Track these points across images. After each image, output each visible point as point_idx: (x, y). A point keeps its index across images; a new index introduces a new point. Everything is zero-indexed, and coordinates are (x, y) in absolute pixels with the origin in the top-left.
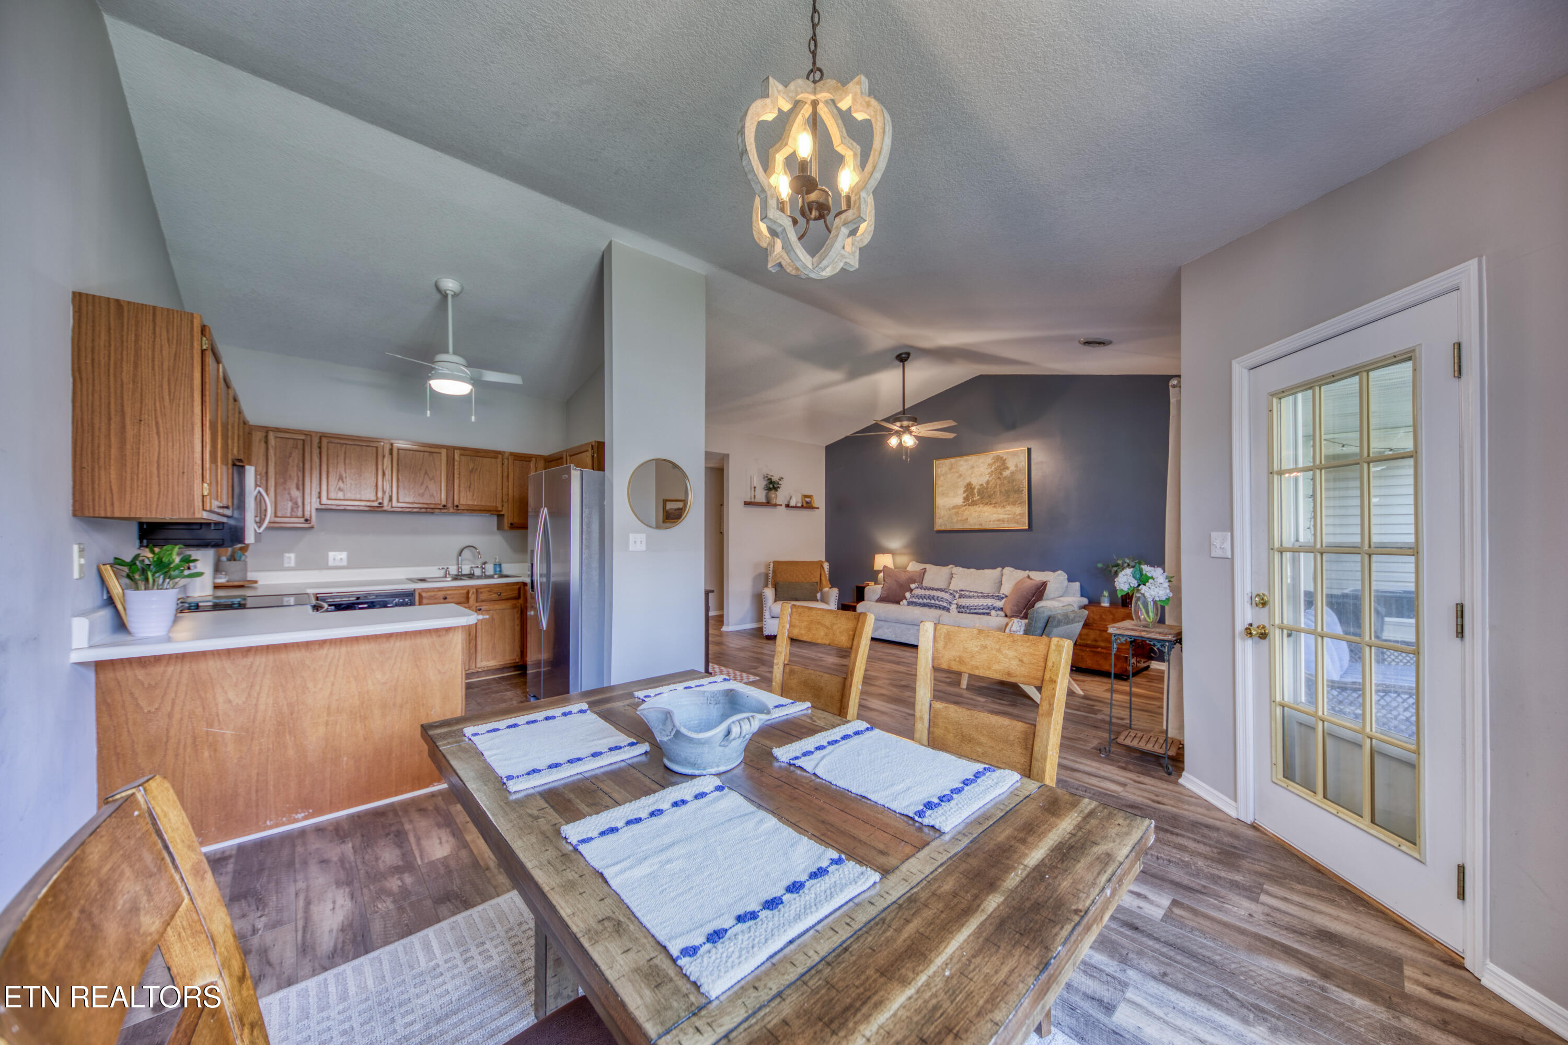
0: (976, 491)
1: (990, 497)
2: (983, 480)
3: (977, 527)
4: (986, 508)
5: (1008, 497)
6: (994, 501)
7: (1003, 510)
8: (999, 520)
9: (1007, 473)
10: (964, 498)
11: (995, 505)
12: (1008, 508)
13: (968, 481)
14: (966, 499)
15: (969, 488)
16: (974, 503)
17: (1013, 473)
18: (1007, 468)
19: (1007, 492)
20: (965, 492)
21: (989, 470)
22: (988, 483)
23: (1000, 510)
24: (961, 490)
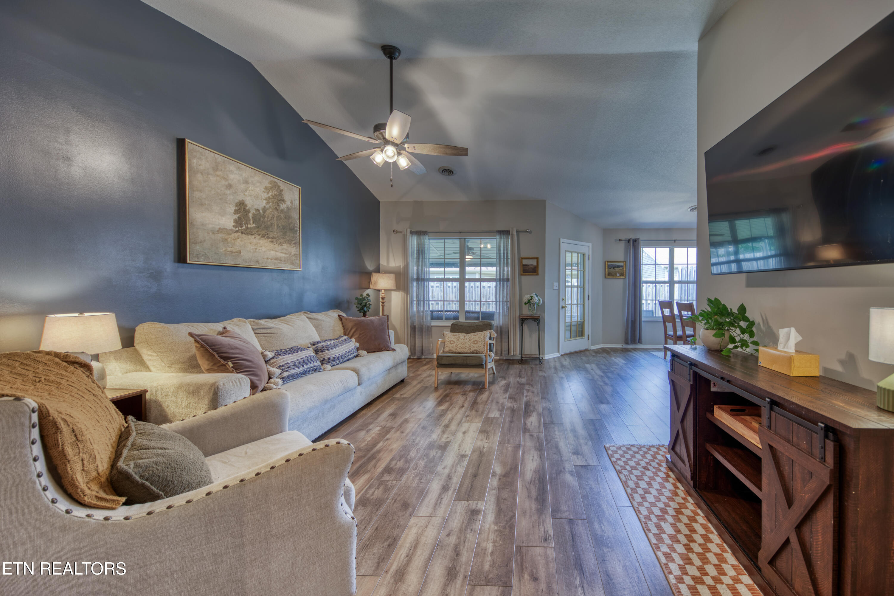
0: (250, 215)
1: (267, 228)
2: (261, 204)
3: (253, 265)
4: (263, 242)
5: (285, 234)
6: (271, 235)
7: (280, 248)
8: (277, 259)
9: (283, 206)
10: (236, 221)
11: (273, 240)
12: (285, 246)
13: (240, 198)
14: (238, 222)
15: (241, 207)
16: (248, 232)
17: (288, 208)
18: (284, 201)
19: (284, 228)
20: (236, 212)
21: (266, 195)
22: (264, 210)
23: (277, 247)
24: (231, 209)
